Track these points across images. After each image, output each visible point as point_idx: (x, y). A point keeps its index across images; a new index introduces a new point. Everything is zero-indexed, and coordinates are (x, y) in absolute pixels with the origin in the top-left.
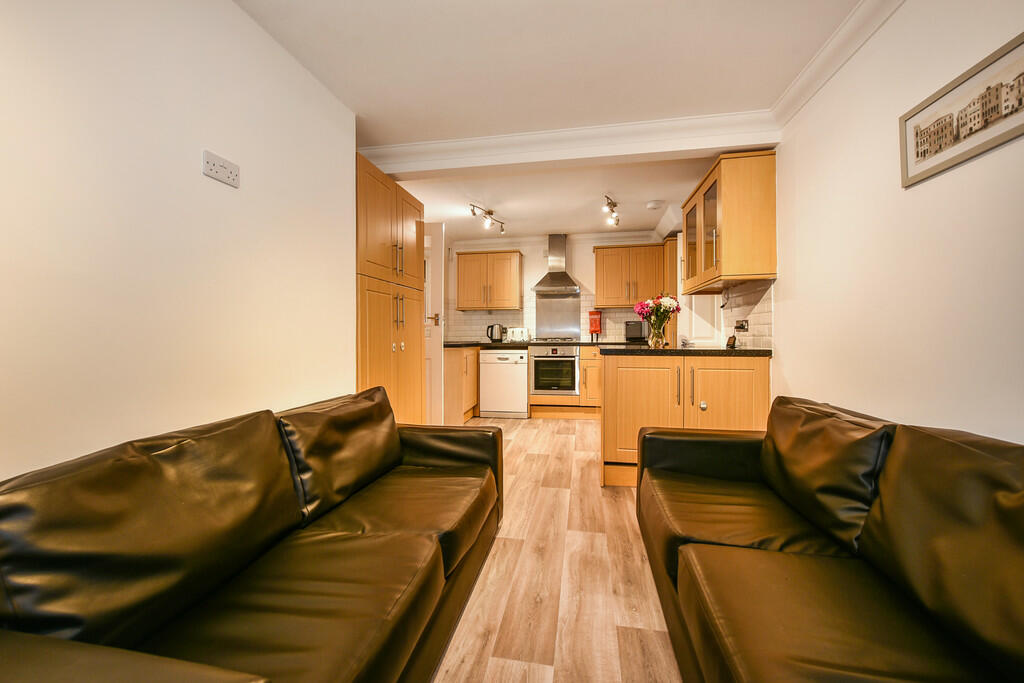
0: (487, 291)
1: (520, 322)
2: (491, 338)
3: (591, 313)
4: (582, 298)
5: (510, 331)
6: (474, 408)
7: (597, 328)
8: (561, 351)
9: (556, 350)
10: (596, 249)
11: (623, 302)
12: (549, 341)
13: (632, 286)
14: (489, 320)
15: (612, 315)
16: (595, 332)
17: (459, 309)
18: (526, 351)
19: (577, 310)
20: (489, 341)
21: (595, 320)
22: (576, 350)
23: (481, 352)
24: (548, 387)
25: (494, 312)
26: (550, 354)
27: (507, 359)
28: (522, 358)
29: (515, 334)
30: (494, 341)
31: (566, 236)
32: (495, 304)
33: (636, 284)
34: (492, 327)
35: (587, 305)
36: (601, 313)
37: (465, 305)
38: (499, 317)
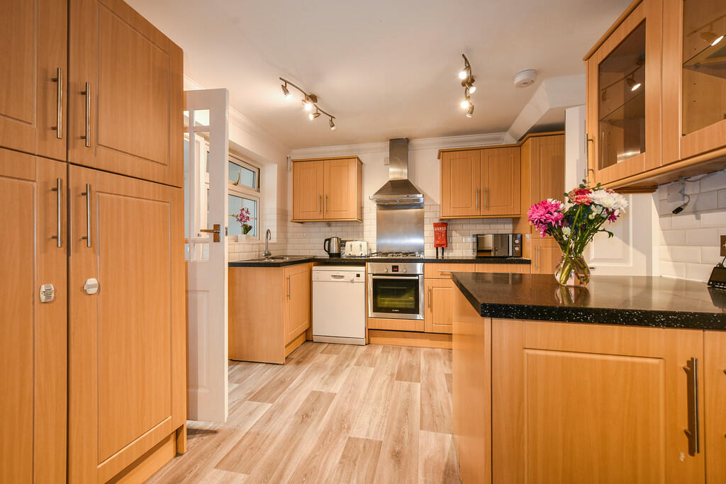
0: (324, 201)
1: (359, 234)
2: (328, 251)
3: (436, 225)
4: (426, 208)
5: (348, 244)
6: (306, 331)
7: (443, 241)
8: (402, 268)
9: (397, 267)
10: (442, 153)
11: (473, 211)
12: (389, 257)
13: (483, 194)
14: (327, 232)
15: (459, 227)
16: (440, 245)
17: (295, 221)
18: (362, 268)
19: (420, 222)
20: (326, 256)
21: (440, 233)
22: (419, 267)
23: (314, 268)
24: (388, 310)
25: (333, 224)
26: (391, 272)
27: (342, 277)
28: (358, 276)
29: (355, 248)
30: (331, 255)
31: (407, 141)
32: (333, 216)
33: (488, 192)
34: (329, 240)
35: (431, 217)
36: (446, 224)
37: (301, 217)
38: (338, 229)
